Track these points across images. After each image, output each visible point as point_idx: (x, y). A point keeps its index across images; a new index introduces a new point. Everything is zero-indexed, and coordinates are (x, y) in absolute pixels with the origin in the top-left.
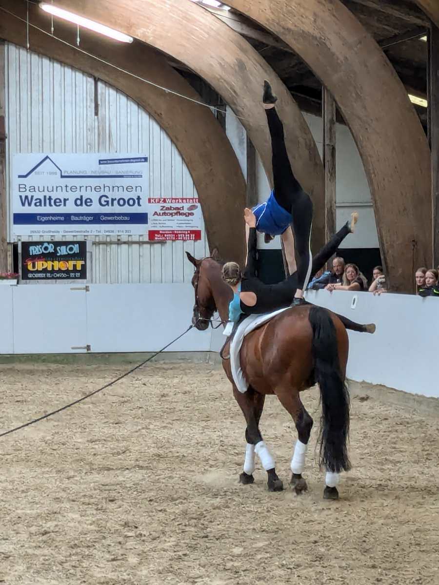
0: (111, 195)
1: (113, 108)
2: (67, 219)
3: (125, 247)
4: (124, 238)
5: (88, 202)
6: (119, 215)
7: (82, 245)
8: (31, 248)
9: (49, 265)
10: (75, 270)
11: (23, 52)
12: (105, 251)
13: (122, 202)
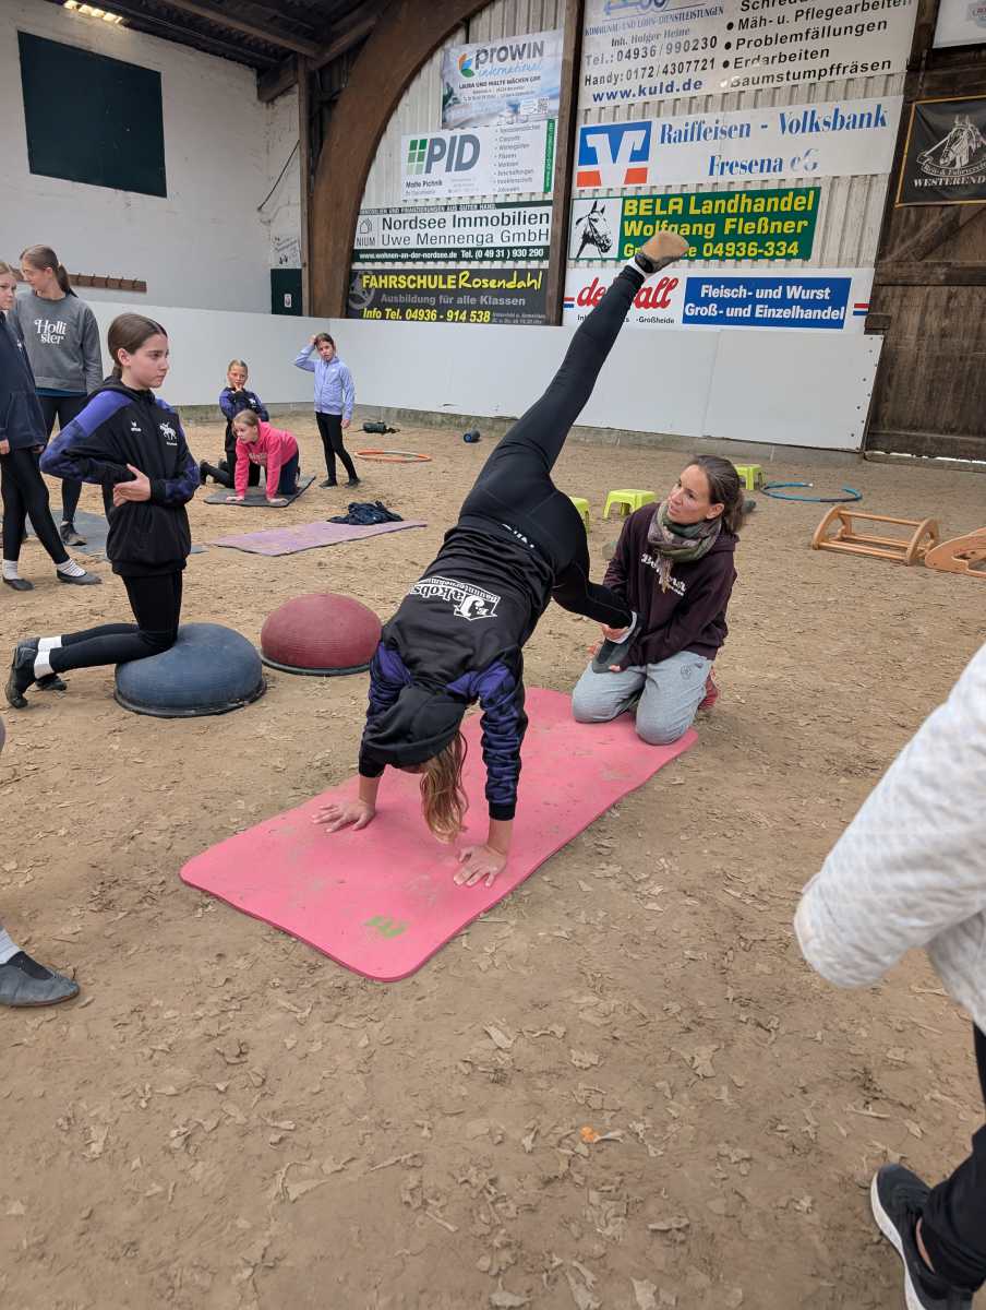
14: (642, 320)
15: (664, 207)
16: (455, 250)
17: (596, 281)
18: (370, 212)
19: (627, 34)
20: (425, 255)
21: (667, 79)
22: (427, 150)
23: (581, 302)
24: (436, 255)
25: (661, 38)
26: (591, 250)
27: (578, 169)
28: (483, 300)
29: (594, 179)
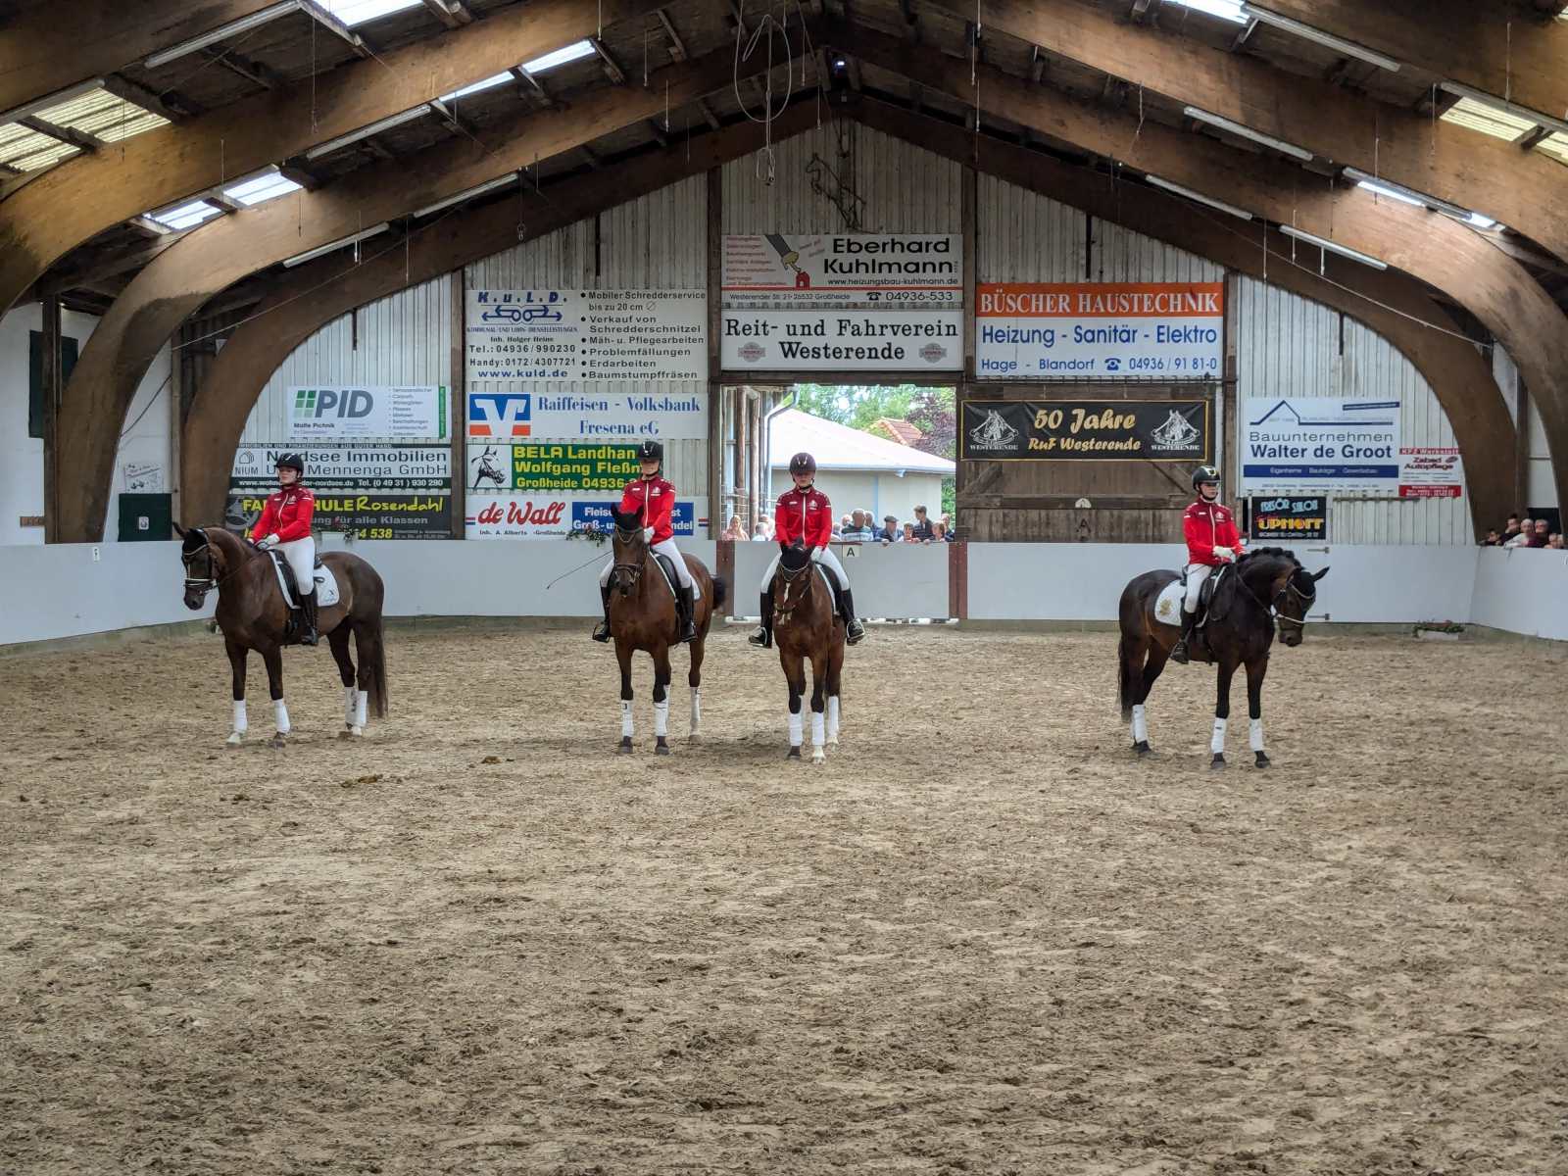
0: (1356, 445)
1: (1361, 346)
2: (1305, 472)
3: (1371, 504)
4: (1371, 494)
5: (1330, 453)
6: (1364, 467)
7: (1322, 501)
8: (1263, 504)
9: (1283, 523)
10: (1313, 529)
11: (1258, 284)
12: (1348, 507)
13: (1369, 453)
14: (538, 533)
15: (547, 452)
16: (351, 479)
17: (494, 504)
18: (252, 446)
19: (504, 336)
20: (318, 483)
21: (540, 368)
22: (316, 399)
23: (482, 521)
24: (330, 483)
25: (532, 341)
26: (486, 482)
27: (470, 423)
28: (384, 520)
29: (486, 430)
